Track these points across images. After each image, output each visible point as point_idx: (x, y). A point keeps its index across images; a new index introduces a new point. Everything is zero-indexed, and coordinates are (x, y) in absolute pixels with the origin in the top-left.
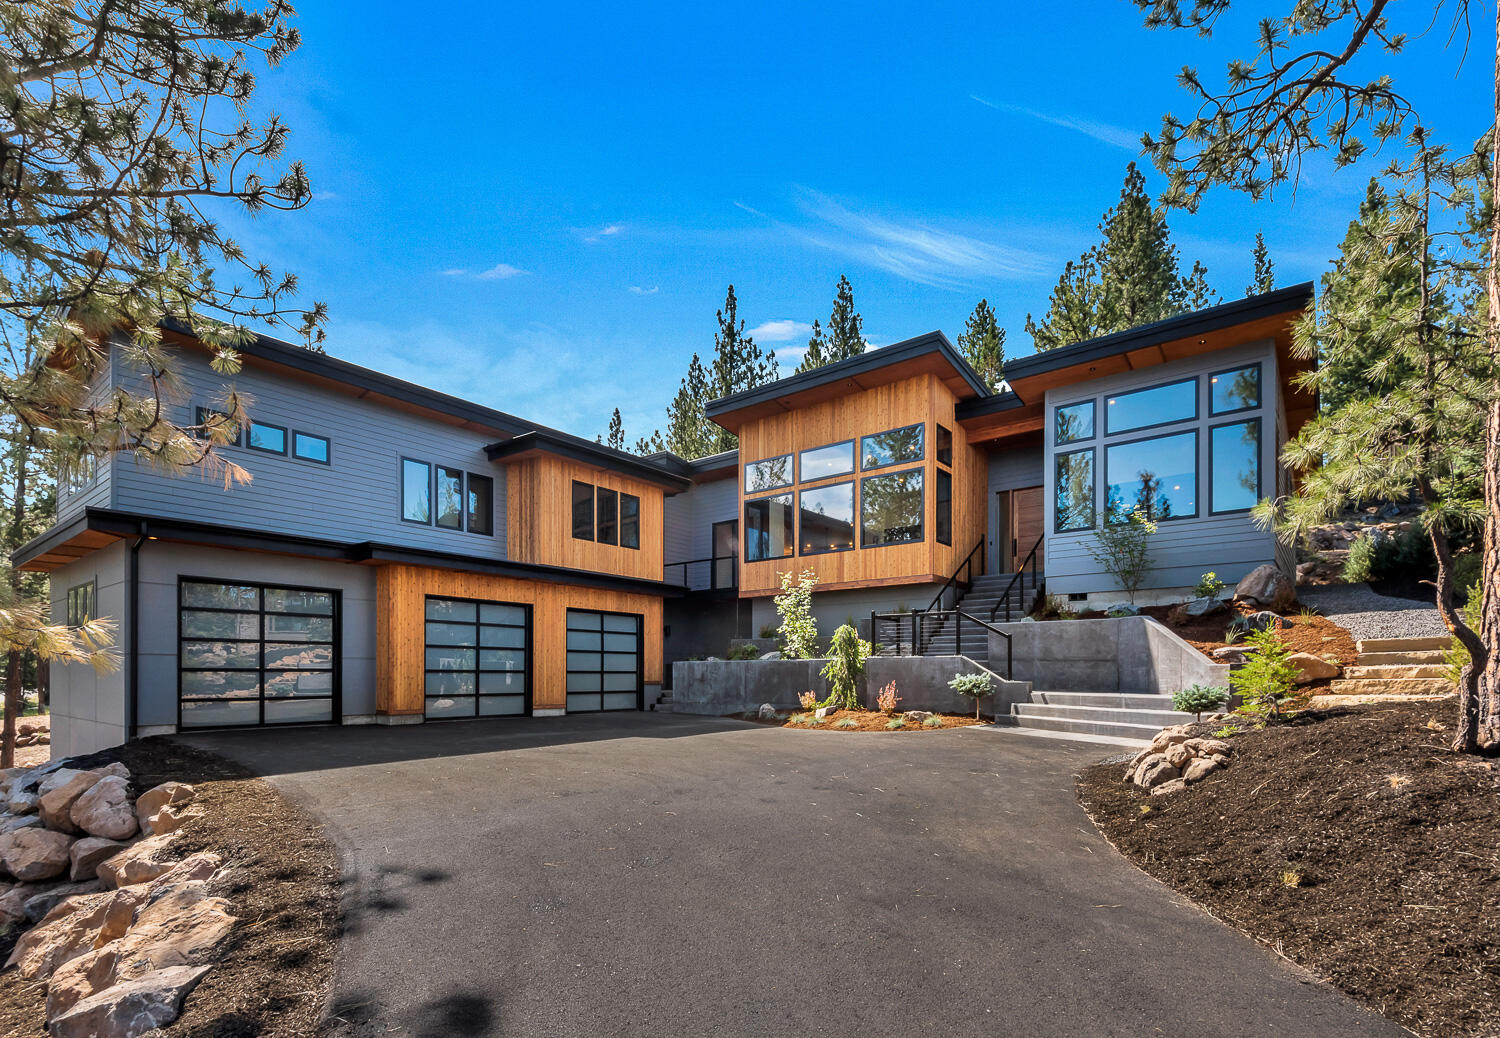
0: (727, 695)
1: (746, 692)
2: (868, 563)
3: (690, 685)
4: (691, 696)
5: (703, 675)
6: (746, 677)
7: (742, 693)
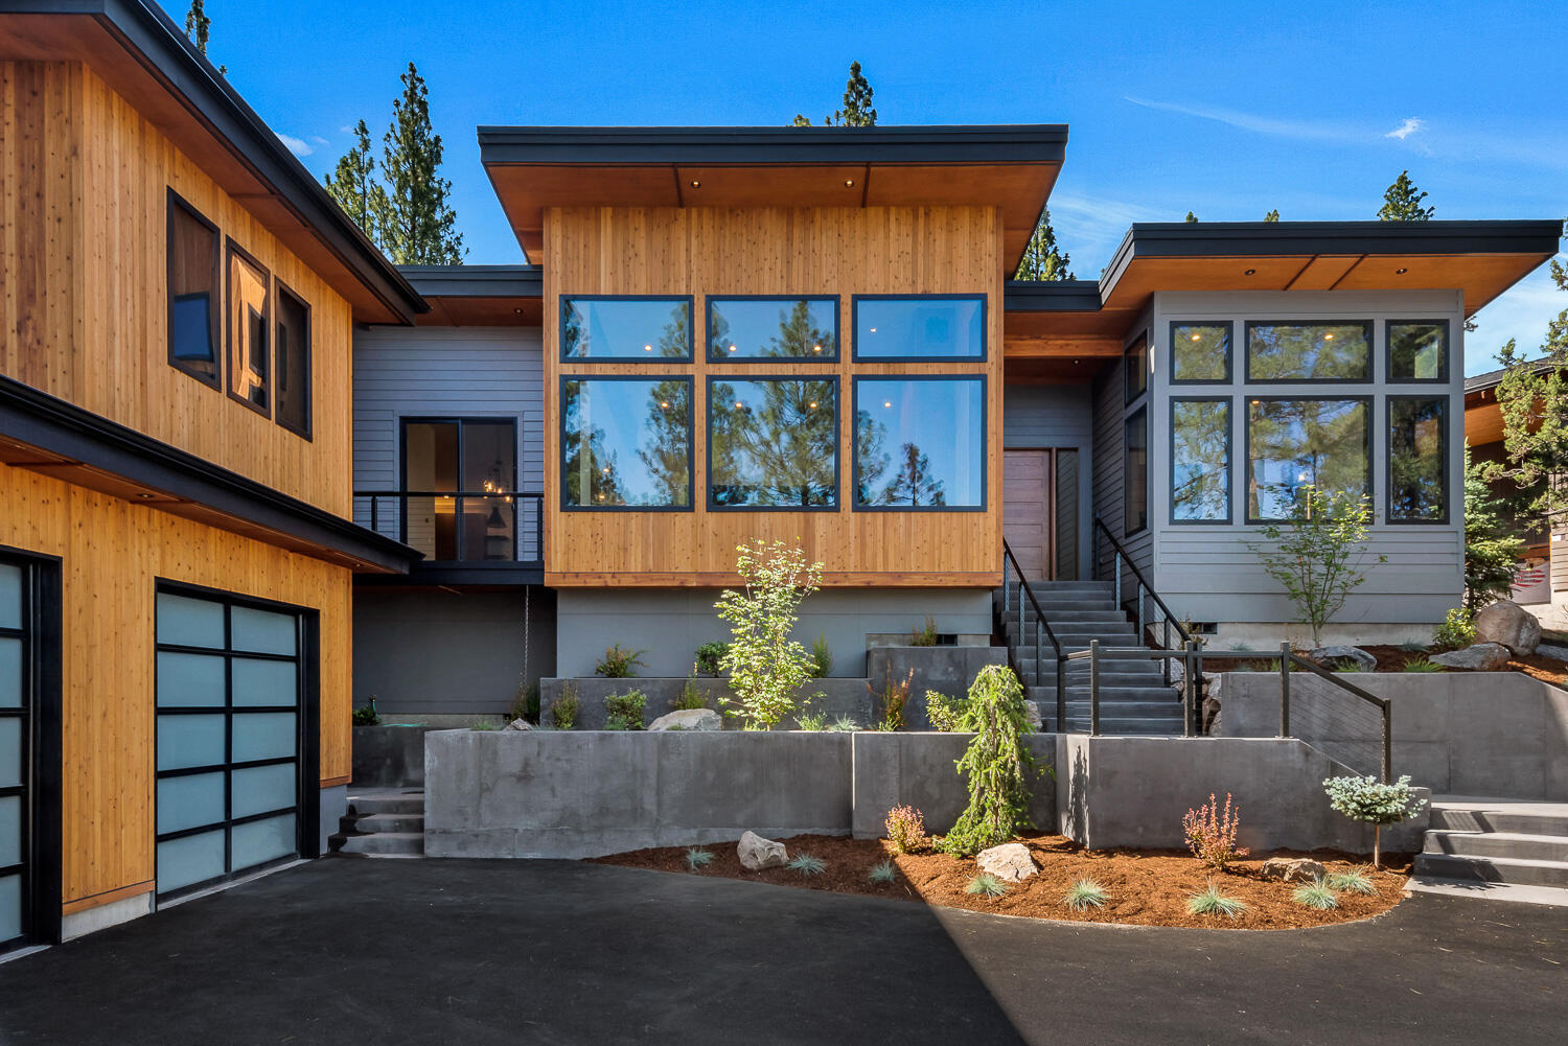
0: (603, 811)
1: (659, 804)
2: (869, 540)
3: (484, 790)
4: (487, 817)
5: (526, 764)
6: (660, 770)
7: (650, 804)
